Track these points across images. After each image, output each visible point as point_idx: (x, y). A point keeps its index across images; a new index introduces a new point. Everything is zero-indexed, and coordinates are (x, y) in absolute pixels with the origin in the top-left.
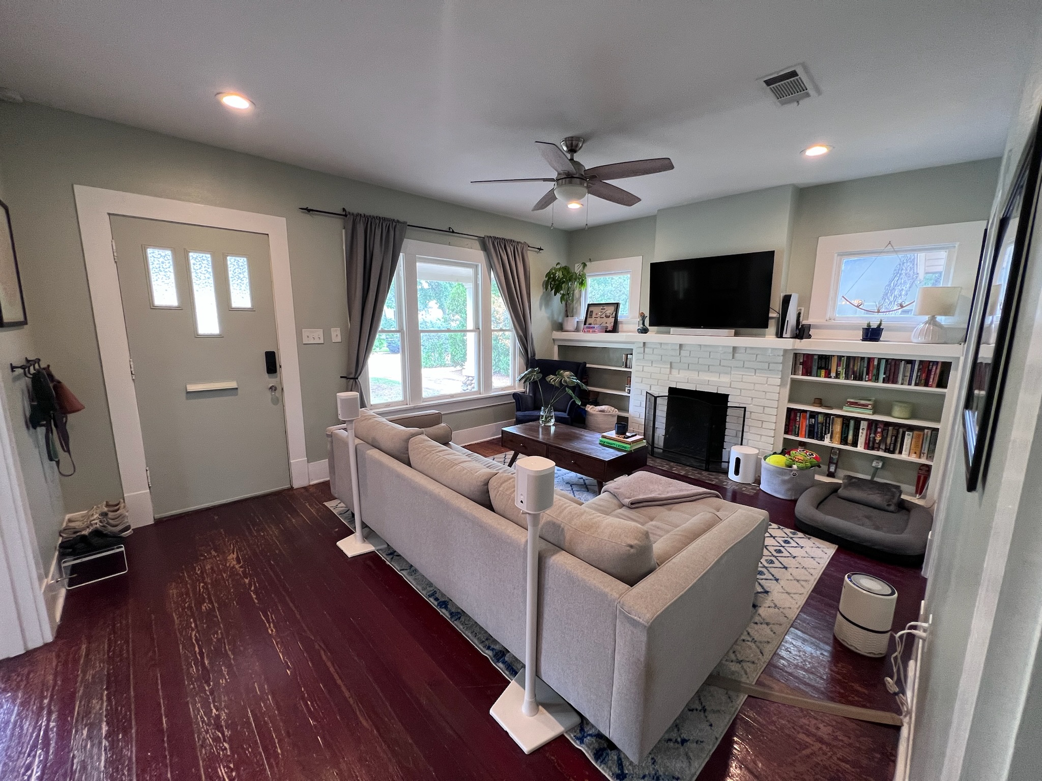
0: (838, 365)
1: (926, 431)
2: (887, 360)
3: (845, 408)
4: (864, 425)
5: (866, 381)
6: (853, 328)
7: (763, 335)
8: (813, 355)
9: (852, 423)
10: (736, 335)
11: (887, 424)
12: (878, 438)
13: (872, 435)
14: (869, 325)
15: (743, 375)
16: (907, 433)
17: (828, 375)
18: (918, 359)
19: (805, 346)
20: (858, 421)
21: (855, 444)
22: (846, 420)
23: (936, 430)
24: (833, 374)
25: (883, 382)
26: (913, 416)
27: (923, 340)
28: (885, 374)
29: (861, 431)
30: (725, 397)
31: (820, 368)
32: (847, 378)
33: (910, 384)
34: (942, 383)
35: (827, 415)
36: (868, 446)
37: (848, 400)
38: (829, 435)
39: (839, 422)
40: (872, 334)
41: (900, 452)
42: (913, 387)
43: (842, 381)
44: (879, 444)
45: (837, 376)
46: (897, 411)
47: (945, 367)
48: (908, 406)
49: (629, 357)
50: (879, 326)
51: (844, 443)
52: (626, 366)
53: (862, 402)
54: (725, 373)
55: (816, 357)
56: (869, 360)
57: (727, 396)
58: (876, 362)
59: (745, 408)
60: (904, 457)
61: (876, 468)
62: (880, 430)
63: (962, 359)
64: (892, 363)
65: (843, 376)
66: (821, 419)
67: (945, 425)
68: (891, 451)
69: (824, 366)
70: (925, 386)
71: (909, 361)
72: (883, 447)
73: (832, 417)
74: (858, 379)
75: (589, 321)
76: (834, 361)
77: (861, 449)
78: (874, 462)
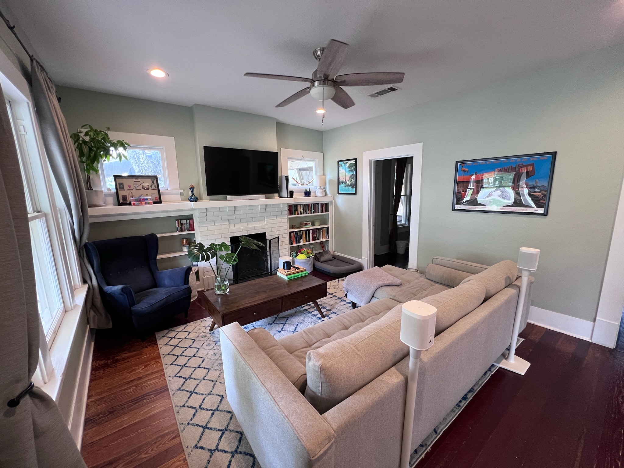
0: (301, 209)
1: (325, 228)
2: (313, 204)
3: (305, 227)
4: (311, 231)
5: (308, 214)
6: (300, 192)
7: (273, 197)
8: (292, 205)
9: (308, 232)
10: (267, 198)
11: (316, 229)
12: (315, 236)
14: (306, 190)
15: (271, 220)
16: (321, 231)
17: (298, 214)
18: (320, 203)
19: (291, 201)
20: (309, 230)
21: (309, 241)
22: (306, 231)
23: (328, 228)
24: (299, 213)
25: (314, 213)
26: (321, 225)
27: (321, 196)
28: (313, 210)
29: (311, 234)
31: (295, 211)
32: (304, 214)
33: (319, 212)
34: (327, 210)
35: (300, 231)
36: (314, 240)
37: (304, 223)
38: (302, 240)
39: (304, 232)
40: (308, 194)
42: (320, 214)
43: (302, 215)
45: (301, 214)
46: (317, 223)
47: (327, 204)
48: (319, 221)
49: (184, 222)
50: (310, 190)
51: (307, 241)
52: (182, 230)
53: (308, 223)
54: (262, 221)
55: (293, 206)
56: (308, 205)
57: (265, 233)
58: (311, 206)
59: (278, 237)
60: (321, 240)
61: (312, 248)
62: (315, 232)
63: (333, 201)
64: (314, 205)
65: (302, 213)
66: (298, 233)
67: (331, 225)
68: (318, 239)
69: (296, 210)
70: (323, 212)
71: (318, 204)
72: (316, 239)
73: (302, 232)
74: (306, 213)
75: (121, 193)
76: (299, 207)
77: (311, 242)
78: (311, 246)
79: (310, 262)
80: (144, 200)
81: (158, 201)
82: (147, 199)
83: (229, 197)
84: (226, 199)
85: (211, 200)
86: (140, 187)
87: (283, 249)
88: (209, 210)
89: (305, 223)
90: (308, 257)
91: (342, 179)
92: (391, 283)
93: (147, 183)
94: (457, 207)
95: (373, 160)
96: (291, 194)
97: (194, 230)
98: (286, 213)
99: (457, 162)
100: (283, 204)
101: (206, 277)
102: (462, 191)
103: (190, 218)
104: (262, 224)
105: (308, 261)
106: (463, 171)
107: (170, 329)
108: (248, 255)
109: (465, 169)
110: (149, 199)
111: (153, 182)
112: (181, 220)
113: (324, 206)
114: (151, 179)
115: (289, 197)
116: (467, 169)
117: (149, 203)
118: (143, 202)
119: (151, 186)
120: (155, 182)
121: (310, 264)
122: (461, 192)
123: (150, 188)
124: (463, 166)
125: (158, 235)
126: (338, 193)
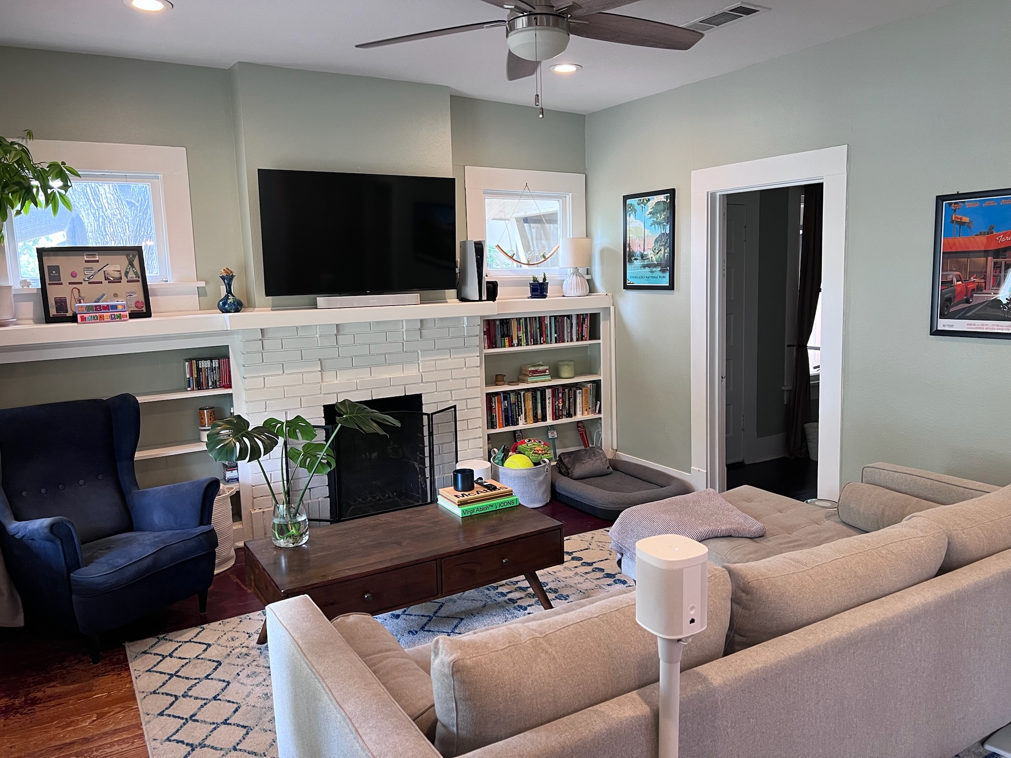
0: (519, 329)
1: (589, 385)
2: (555, 317)
3: (530, 379)
4: (549, 393)
5: (541, 344)
6: (518, 283)
7: (443, 300)
8: (494, 320)
9: (539, 393)
10: (423, 301)
11: (565, 386)
12: (561, 405)
13: (557, 402)
14: (535, 280)
15: (435, 360)
16: (578, 391)
17: (511, 345)
18: (574, 313)
19: (491, 310)
20: (543, 390)
21: (544, 418)
22: (534, 390)
23: (597, 384)
24: (515, 342)
25: (556, 342)
26: (577, 374)
27: (578, 294)
28: (556, 333)
29: (547, 401)
30: (416, 400)
31: (503, 336)
32: (527, 345)
33: (572, 340)
34: (594, 334)
35: (518, 393)
36: (556, 417)
37: (529, 369)
38: (523, 416)
39: (529, 395)
40: (539, 289)
41: (575, 414)
42: (575, 343)
43: (524, 348)
44: (562, 410)
45: (519, 344)
46: (566, 371)
47: (594, 318)
48: (572, 363)
49: (205, 364)
50: (545, 279)
51: (536, 420)
52: (200, 386)
53: (541, 368)
54: (411, 362)
55: (498, 323)
56: (541, 319)
57: (419, 396)
58: (547, 321)
59: (455, 407)
60: (579, 417)
61: (553, 439)
62: (560, 395)
63: (612, 308)
64: (559, 320)
65: (524, 342)
66: (513, 398)
67: (607, 375)
68: (569, 415)
69: (506, 332)
70: (582, 340)
71: (569, 317)
72: (565, 413)
73: (522, 393)
74: (535, 343)
75: (54, 292)
76: (514, 325)
77: (550, 421)
78: (549, 434)
79: (541, 478)
80: (107, 308)
81: (143, 312)
82: (115, 307)
83: (321, 300)
84: (314, 306)
85: (275, 307)
86: (100, 277)
87: (468, 440)
88: (268, 335)
89: (533, 369)
90: (536, 464)
91: (636, 249)
92: (734, 531)
93: (116, 265)
94: (944, 324)
95: (718, 194)
96: (492, 291)
97: (231, 387)
98: (476, 341)
99: (940, 199)
100: (468, 317)
101: (257, 511)
102: (955, 280)
103: (221, 355)
104: (411, 372)
105: (537, 475)
106: (957, 222)
107: (161, 636)
108: (375, 455)
109: (961, 219)
110: (120, 307)
111: (131, 264)
112: (198, 360)
113: (587, 321)
114: (127, 255)
115: (484, 297)
116: (966, 219)
117: (120, 317)
118: (107, 315)
119: (127, 273)
120: (136, 262)
121: (540, 484)
122: (952, 282)
123: (124, 279)
124: (955, 211)
125: (140, 399)
126: (626, 287)
